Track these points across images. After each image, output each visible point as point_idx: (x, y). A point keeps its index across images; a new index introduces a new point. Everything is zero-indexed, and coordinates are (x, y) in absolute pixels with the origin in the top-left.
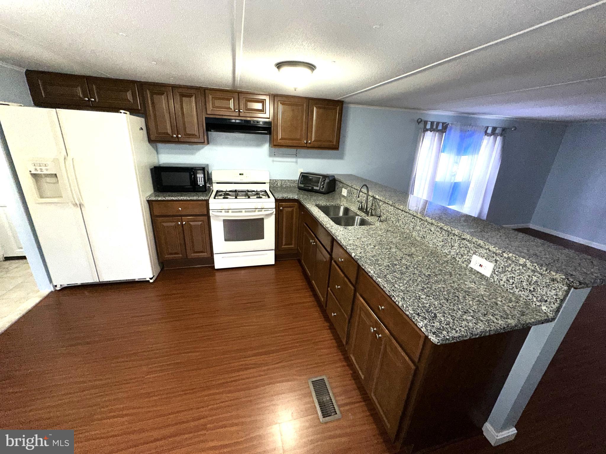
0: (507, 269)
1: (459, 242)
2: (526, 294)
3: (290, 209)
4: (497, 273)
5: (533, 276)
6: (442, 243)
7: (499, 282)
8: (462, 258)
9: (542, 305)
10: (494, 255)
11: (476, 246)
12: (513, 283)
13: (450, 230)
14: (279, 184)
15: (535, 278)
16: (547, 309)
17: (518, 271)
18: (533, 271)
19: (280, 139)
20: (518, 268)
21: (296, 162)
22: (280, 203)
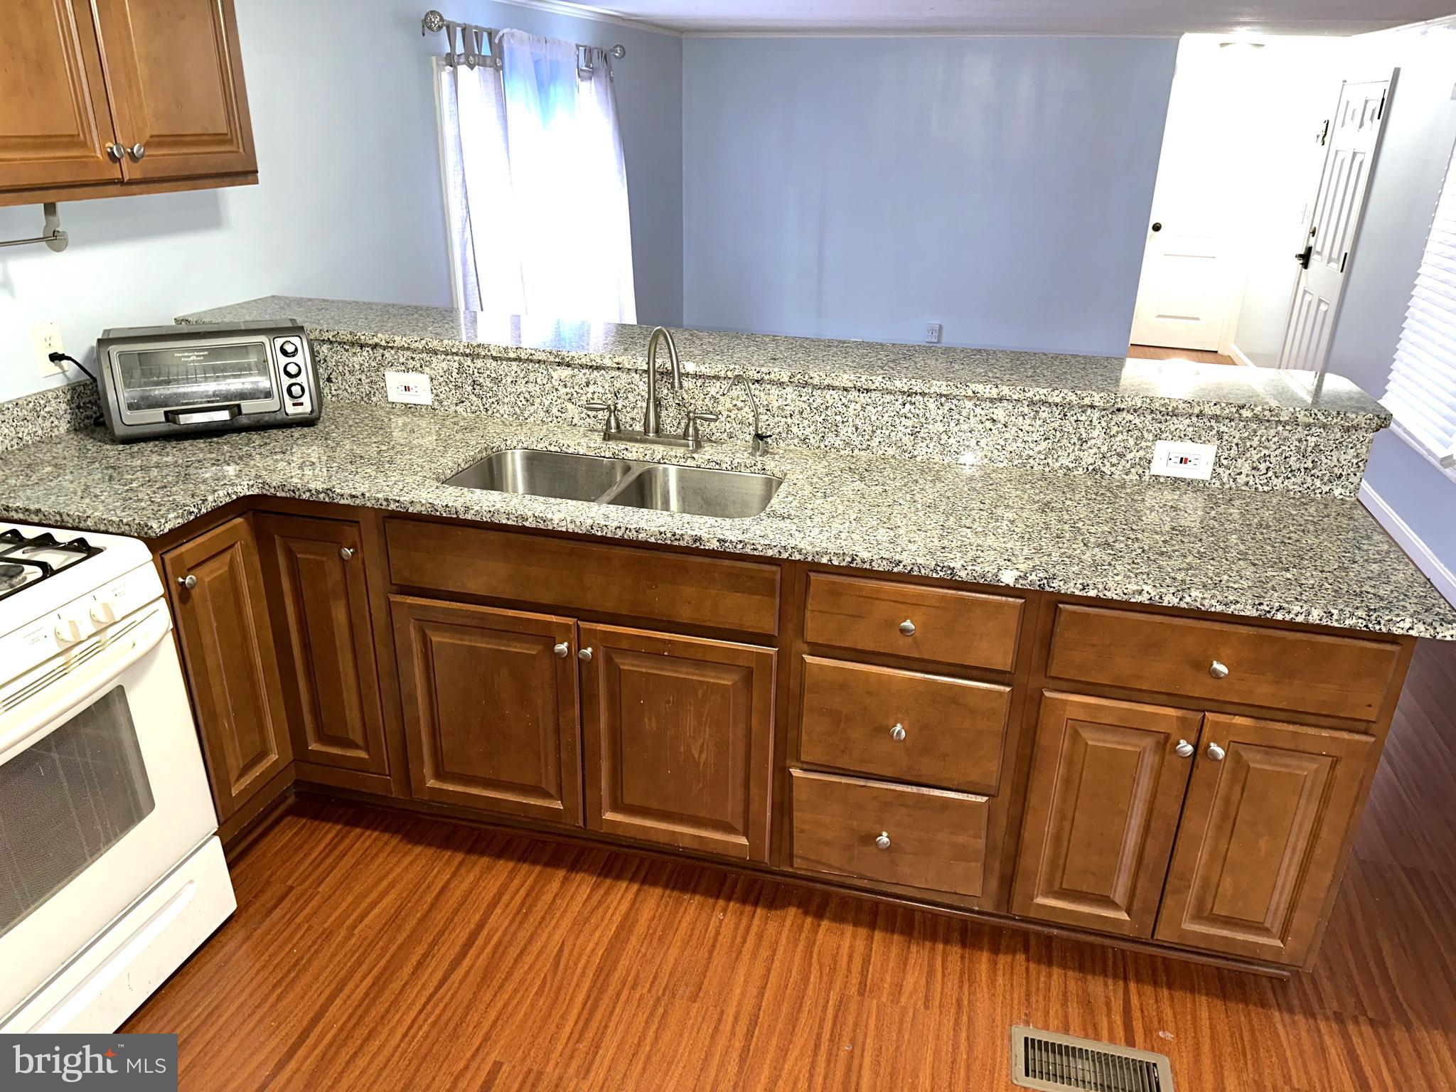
0: (1248, 444)
1: (1104, 424)
2: (1299, 481)
4: (1225, 462)
5: (1309, 438)
6: (1043, 445)
7: (1235, 480)
8: (1123, 462)
9: (1334, 487)
10: (1213, 422)
11: (1159, 416)
12: (1268, 469)
13: (1074, 397)
15: (1312, 440)
16: (1343, 491)
17: (1276, 439)
18: (1308, 426)
20: (1273, 432)
22: (167, 557)
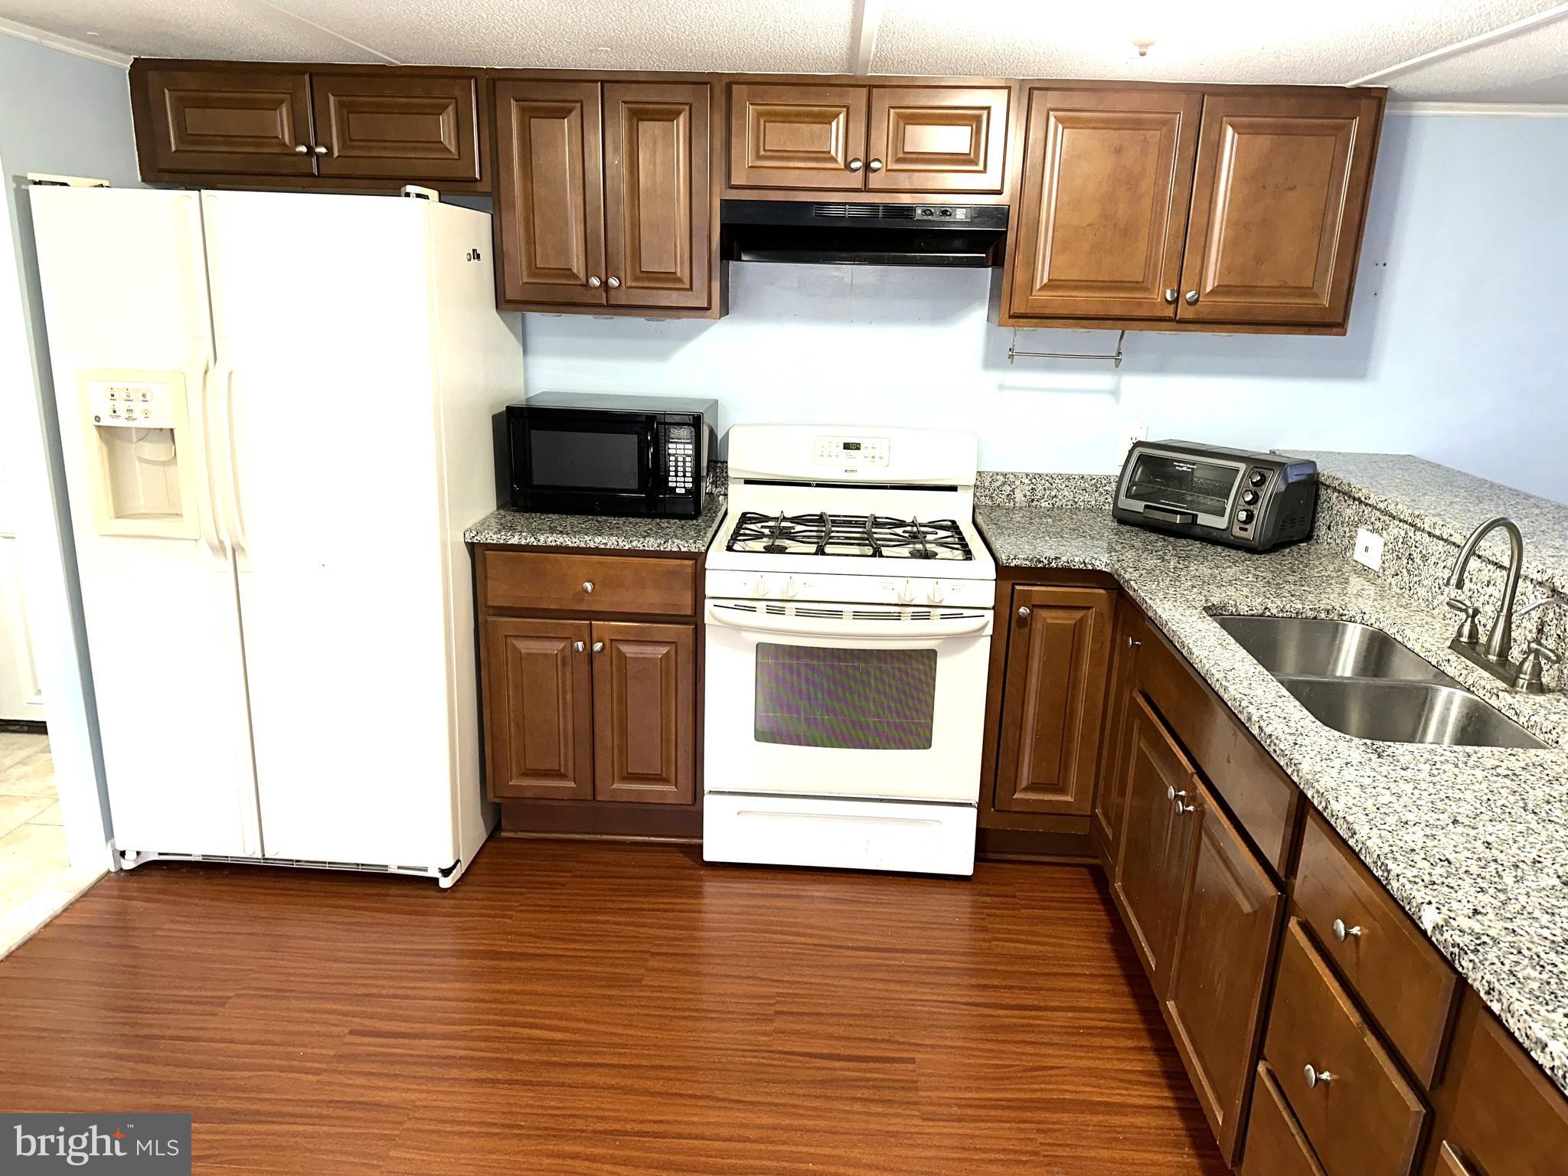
3: (1068, 619)
14: (1019, 496)
19: (1043, 288)
21: (1115, 393)
22: (1018, 588)
